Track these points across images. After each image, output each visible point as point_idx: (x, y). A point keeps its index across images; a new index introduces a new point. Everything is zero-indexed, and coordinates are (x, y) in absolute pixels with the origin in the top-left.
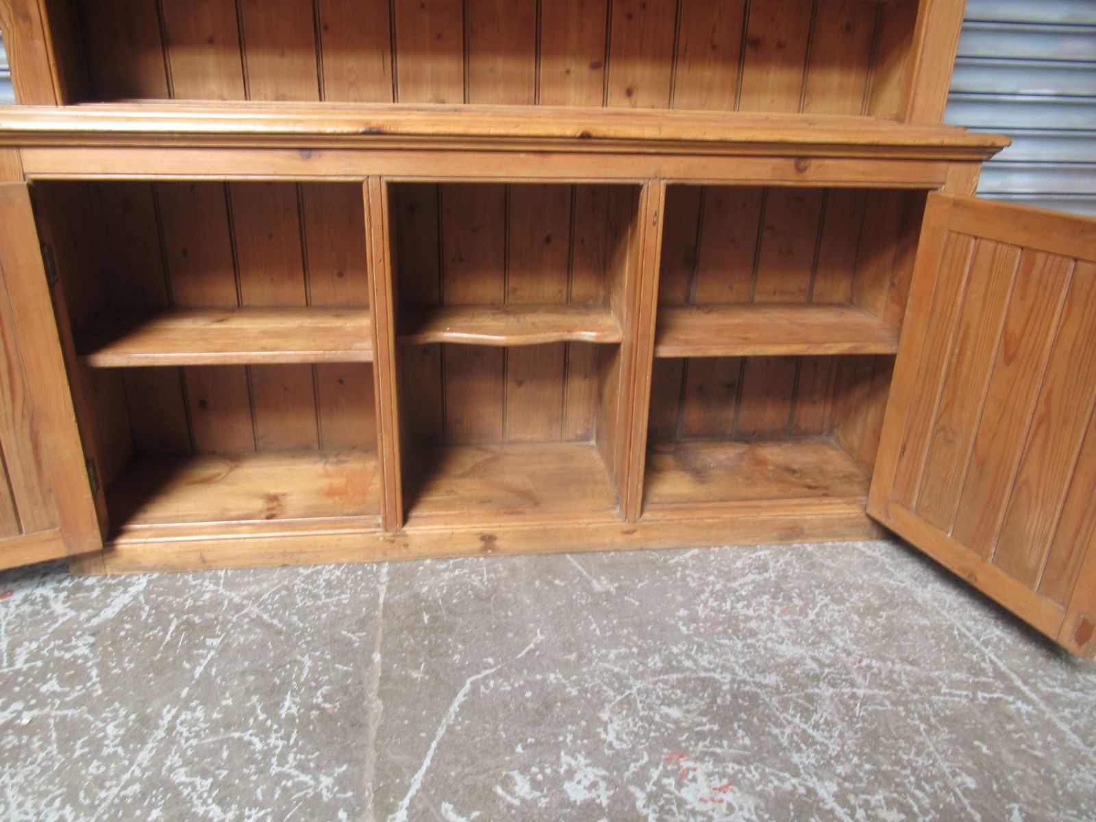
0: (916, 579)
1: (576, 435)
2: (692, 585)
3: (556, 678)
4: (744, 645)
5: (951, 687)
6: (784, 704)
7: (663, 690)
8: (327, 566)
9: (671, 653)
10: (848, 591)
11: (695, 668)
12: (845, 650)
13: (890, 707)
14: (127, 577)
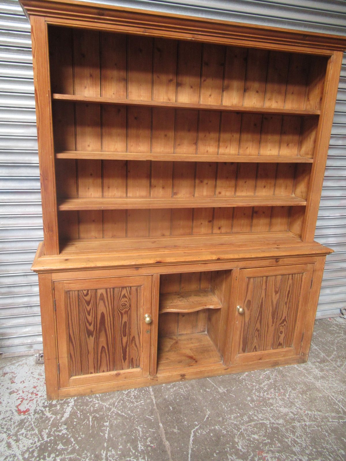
0: (315, 379)
1: (201, 331)
2: (249, 387)
3: (218, 428)
4: (270, 409)
5: (332, 419)
6: (286, 429)
7: (251, 428)
8: (132, 390)
9: (249, 414)
10: (296, 385)
11: (258, 419)
12: (300, 408)
13: (316, 428)
14: (66, 400)
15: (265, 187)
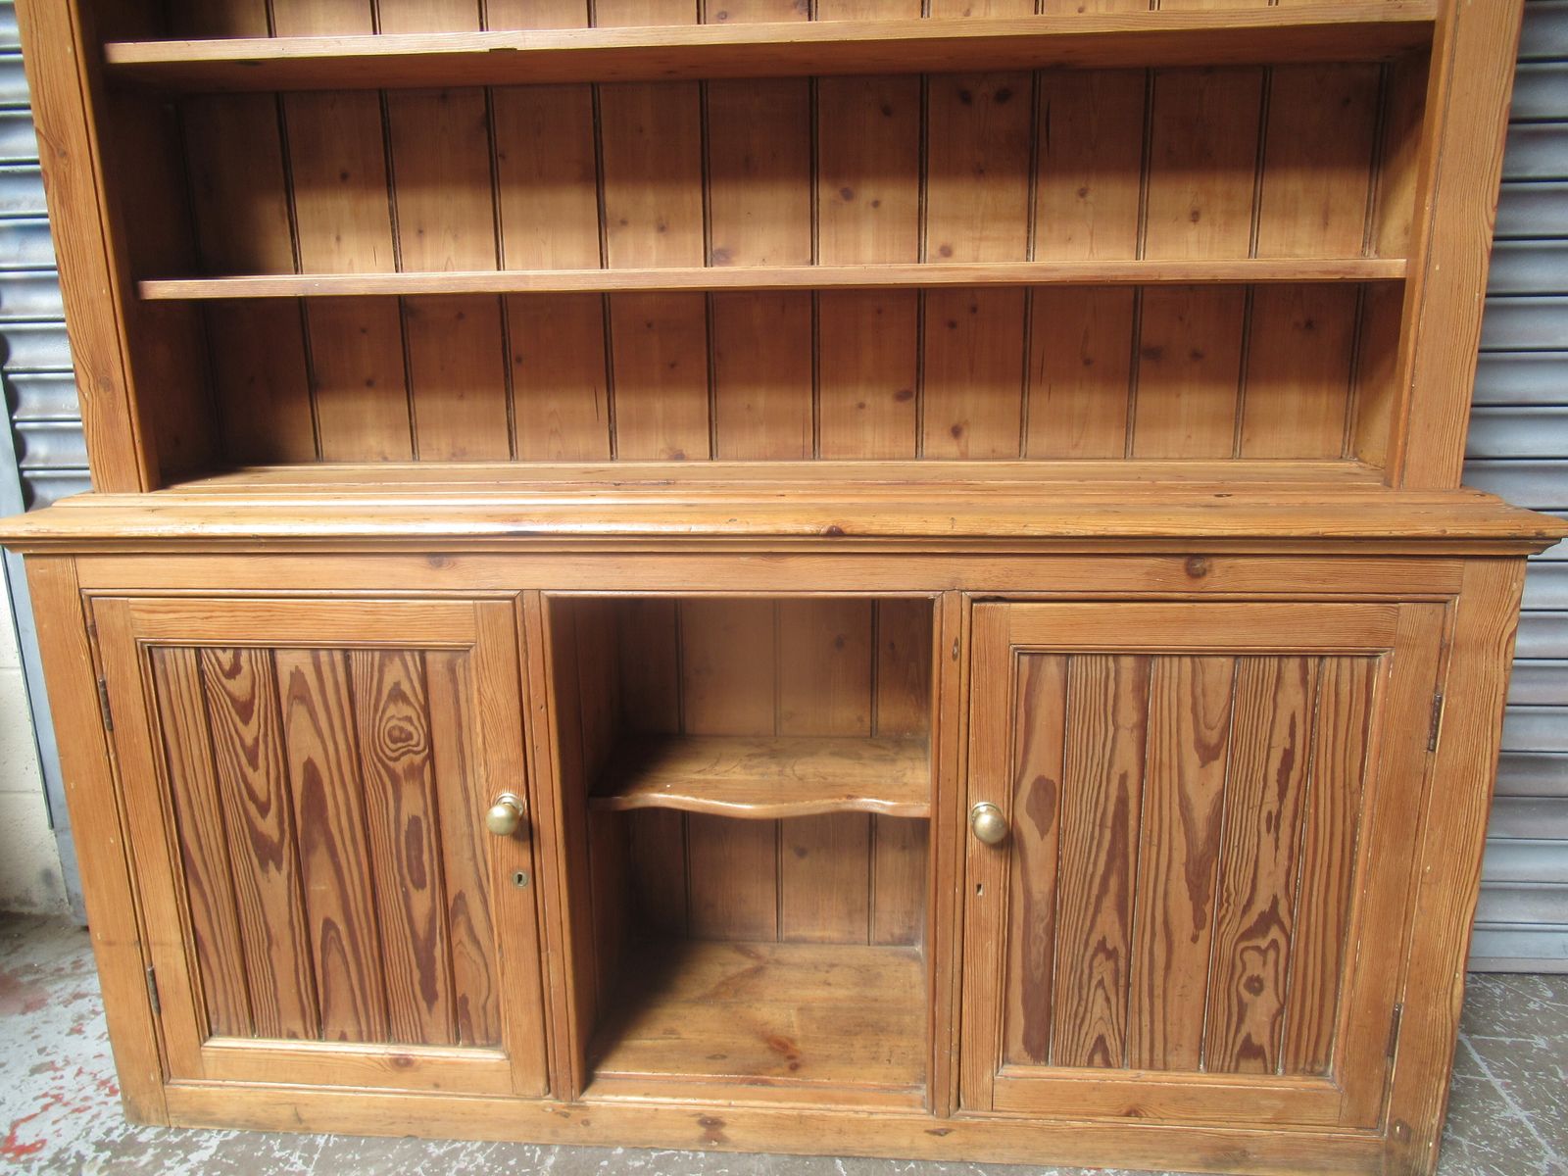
1: (892, 935)
8: (469, 1145)
14: (195, 1134)
15: (1195, 217)
